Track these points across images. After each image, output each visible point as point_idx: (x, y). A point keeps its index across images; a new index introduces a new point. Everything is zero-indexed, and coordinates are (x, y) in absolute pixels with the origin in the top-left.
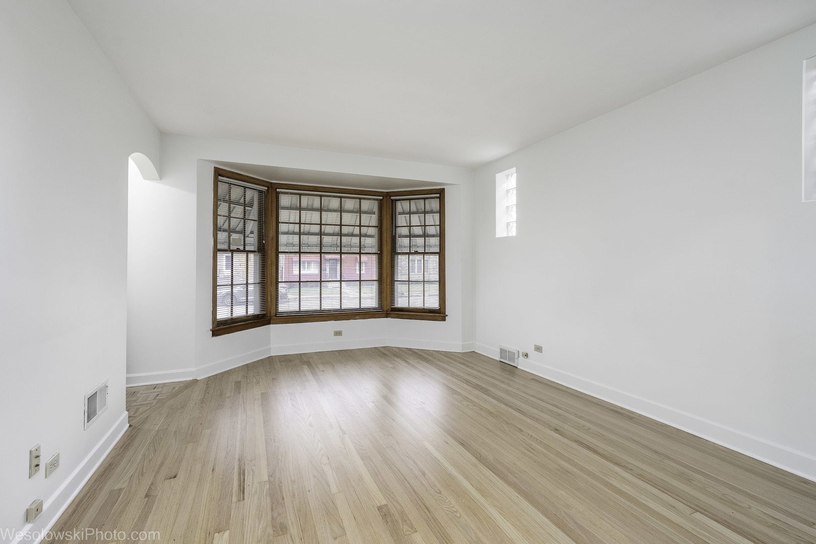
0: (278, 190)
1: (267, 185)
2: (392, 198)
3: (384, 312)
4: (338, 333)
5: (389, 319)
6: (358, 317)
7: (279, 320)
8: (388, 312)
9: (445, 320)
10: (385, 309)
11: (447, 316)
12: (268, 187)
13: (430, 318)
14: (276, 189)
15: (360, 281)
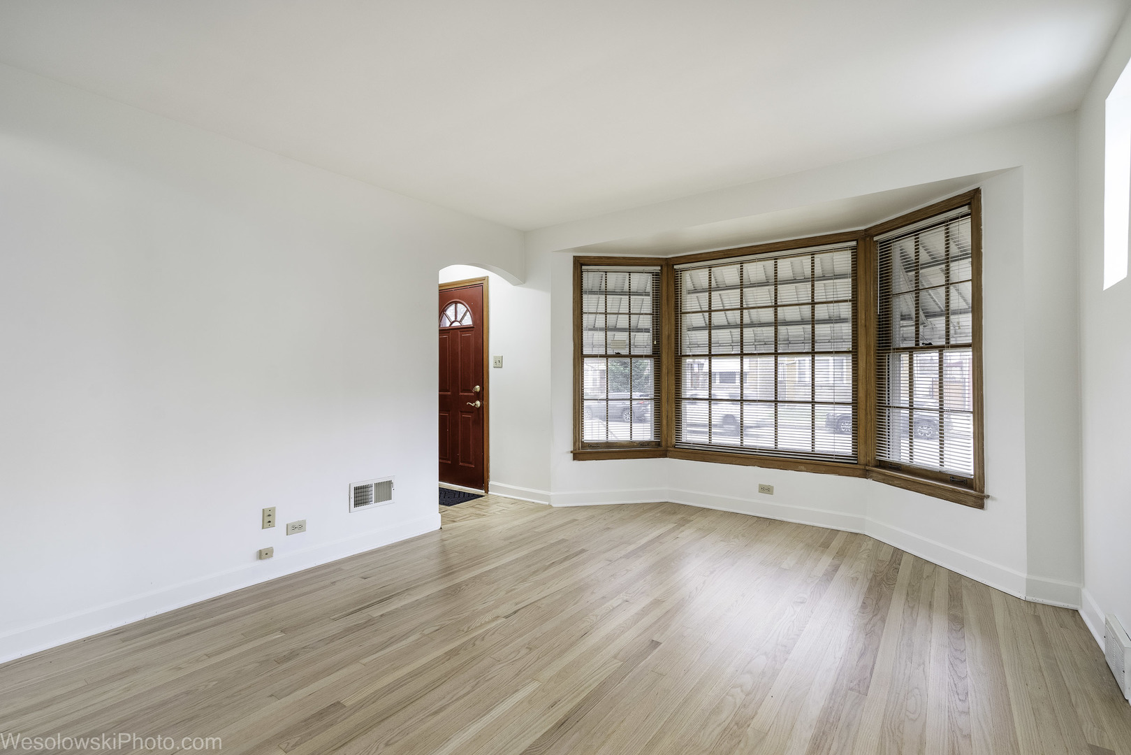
0: (675, 267)
1: (662, 263)
2: (875, 239)
3: (858, 466)
4: (766, 490)
5: (870, 481)
6: (802, 467)
7: (676, 453)
8: (867, 468)
9: (981, 507)
10: (862, 459)
11: (988, 497)
12: (662, 266)
13: (948, 495)
14: (673, 265)
15: (813, 403)
